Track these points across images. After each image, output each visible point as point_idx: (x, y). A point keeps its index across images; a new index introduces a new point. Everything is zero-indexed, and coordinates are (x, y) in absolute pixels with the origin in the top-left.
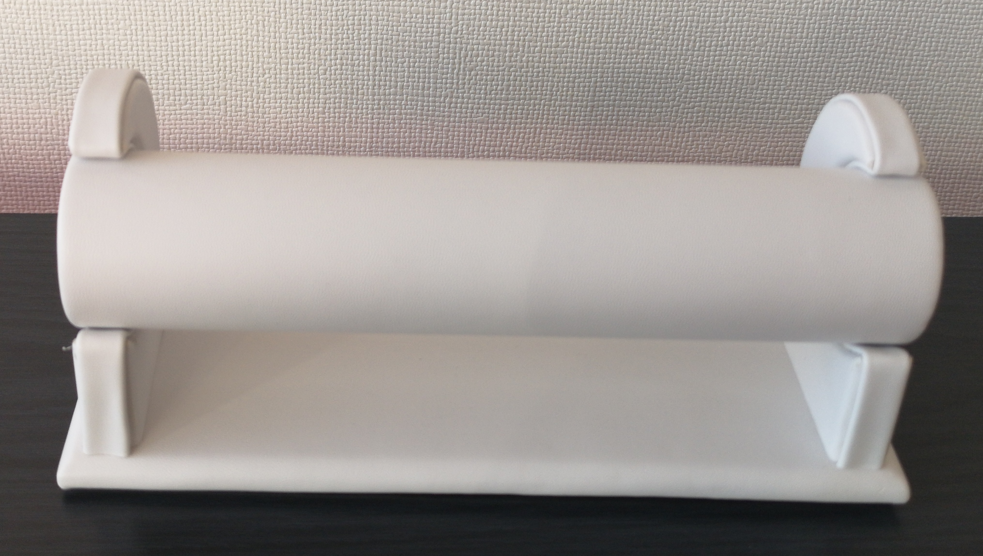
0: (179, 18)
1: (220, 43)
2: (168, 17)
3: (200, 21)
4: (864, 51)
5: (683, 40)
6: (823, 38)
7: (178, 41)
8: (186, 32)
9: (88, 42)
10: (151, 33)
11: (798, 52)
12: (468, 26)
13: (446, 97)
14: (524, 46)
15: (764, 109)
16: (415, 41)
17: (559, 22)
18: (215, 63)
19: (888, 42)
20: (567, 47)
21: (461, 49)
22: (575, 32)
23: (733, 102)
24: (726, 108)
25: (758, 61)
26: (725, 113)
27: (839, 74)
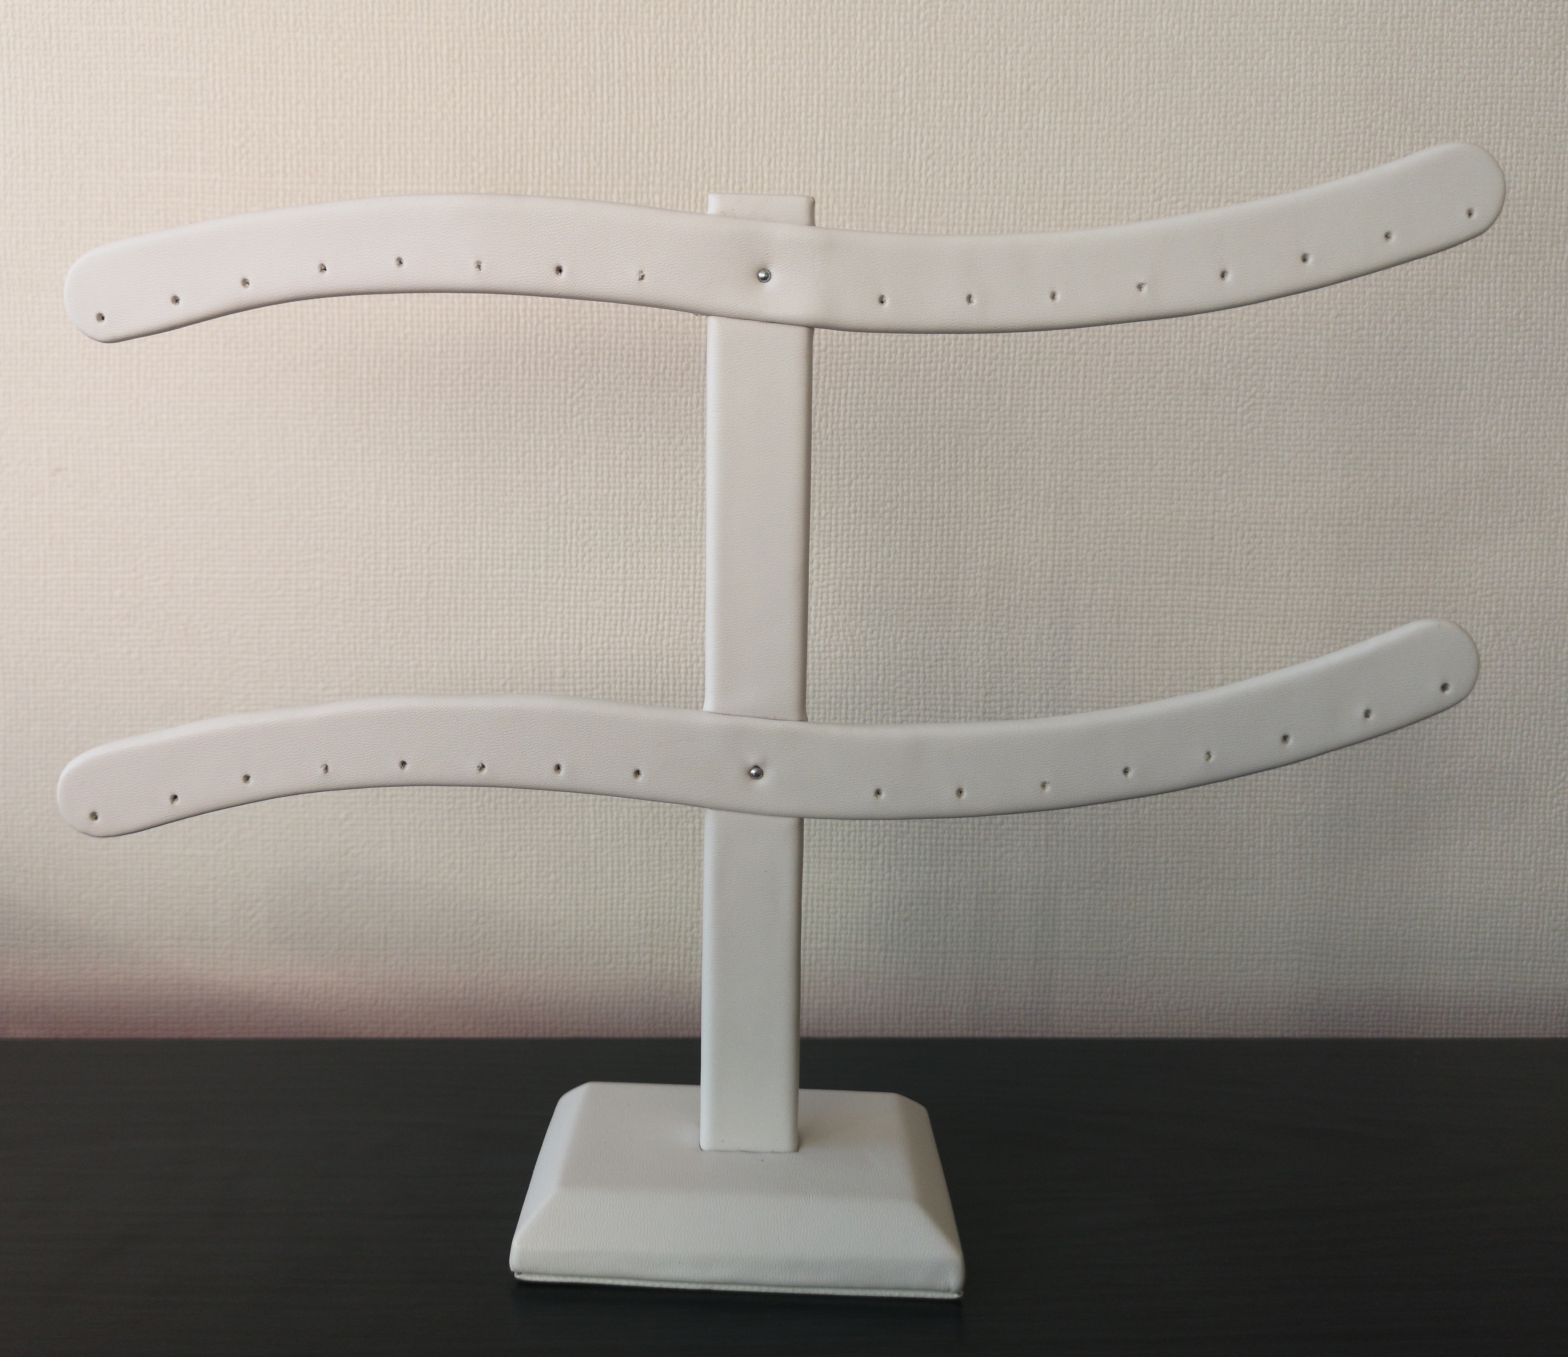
0: (609, 869)
1: (649, 895)
2: (598, 868)
3: (630, 871)
4: (1316, 892)
5: (1124, 884)
6: (1270, 879)
7: (606, 894)
8: (615, 884)
9: (517, 897)
10: (581, 886)
11: (1247, 895)
12: (901, 872)
13: (880, 950)
14: (959, 893)
15: (1218, 959)
16: (847, 890)
17: (994, 866)
18: (643, 917)
19: (1339, 882)
20: (1004, 893)
21: (894, 898)
22: (1011, 876)
23: (1184, 952)
24: (1178, 959)
25: (1205, 905)
26: (1177, 964)
27: (1294, 918)
